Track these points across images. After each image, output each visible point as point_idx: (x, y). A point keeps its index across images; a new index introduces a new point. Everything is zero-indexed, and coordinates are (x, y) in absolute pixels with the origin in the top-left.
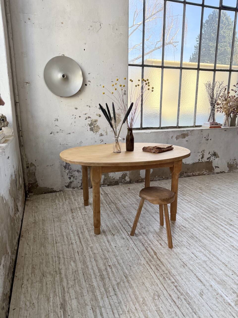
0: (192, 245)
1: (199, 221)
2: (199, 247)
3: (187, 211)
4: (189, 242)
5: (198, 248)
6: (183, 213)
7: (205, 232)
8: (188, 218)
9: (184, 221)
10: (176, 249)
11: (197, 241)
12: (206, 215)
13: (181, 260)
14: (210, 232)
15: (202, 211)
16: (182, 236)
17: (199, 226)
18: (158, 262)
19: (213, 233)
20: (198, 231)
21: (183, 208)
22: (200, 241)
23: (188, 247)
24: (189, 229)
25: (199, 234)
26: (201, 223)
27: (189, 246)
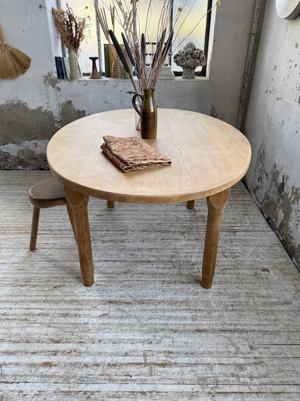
0: (16, 272)
1: (58, 323)
2: (4, 276)
3: (103, 326)
4: (23, 271)
5: (4, 273)
6: (101, 313)
7: (22, 307)
8: (80, 309)
9: (75, 298)
10: (25, 253)
11: (16, 281)
12: (63, 353)
13: (7, 248)
14: (14, 315)
15: (87, 360)
16: (40, 271)
17: (42, 309)
18: (24, 232)
19: (8, 315)
20: (34, 298)
21: (121, 325)
22: (13, 285)
23: (16, 265)
24: (47, 289)
25: (27, 296)
26: (47, 320)
27: (16, 267)
